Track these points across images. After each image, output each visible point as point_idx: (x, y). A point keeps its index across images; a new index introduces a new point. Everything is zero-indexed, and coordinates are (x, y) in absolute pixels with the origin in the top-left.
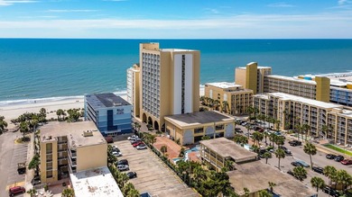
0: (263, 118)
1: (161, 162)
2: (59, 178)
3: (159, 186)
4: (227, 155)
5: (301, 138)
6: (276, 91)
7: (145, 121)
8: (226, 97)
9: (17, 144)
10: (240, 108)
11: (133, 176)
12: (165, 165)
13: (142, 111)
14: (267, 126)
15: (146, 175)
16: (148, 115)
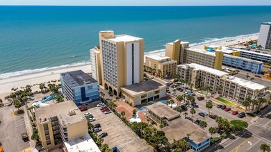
0: (183, 81)
1: (122, 122)
2: (56, 143)
3: (123, 140)
4: (163, 116)
5: (204, 94)
6: (191, 62)
7: (106, 88)
8: (160, 67)
9: (15, 116)
10: (168, 74)
11: (105, 135)
12: (124, 124)
13: (104, 82)
14: (185, 86)
15: (113, 133)
16: (109, 85)
